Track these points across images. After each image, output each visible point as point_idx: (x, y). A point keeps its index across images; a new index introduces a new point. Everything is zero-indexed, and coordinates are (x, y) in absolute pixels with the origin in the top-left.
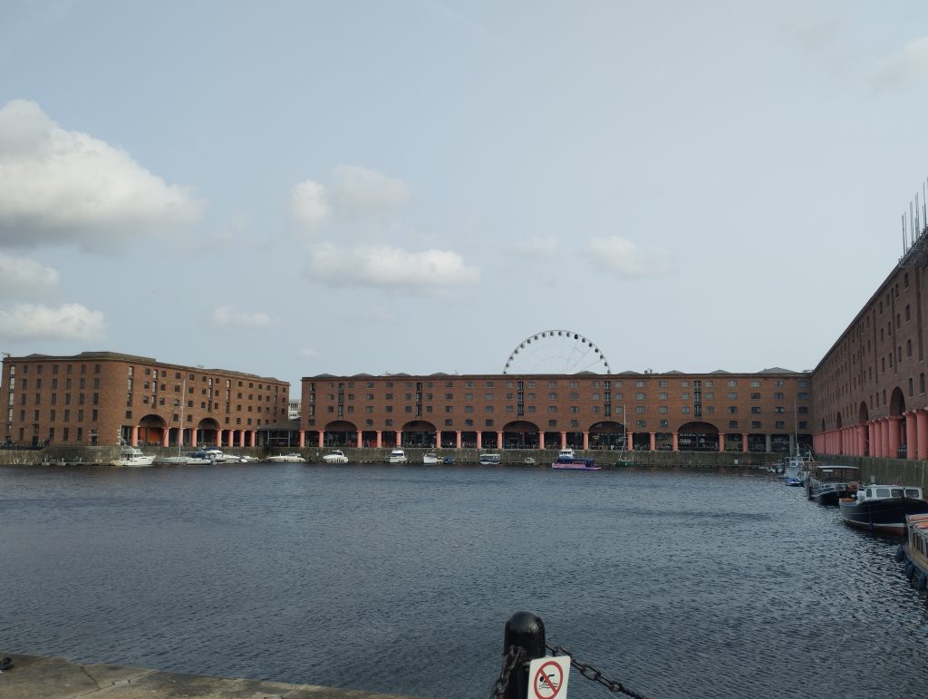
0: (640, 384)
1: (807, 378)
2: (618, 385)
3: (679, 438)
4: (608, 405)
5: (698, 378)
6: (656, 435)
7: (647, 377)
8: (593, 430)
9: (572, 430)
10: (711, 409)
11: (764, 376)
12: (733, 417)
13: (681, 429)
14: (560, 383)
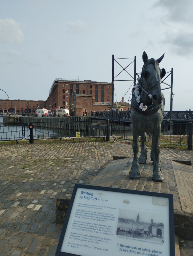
0: (18, 102)
1: (45, 102)
2: (14, 102)
3: (25, 111)
4: (12, 105)
5: (28, 101)
6: (21, 111)
7: (19, 101)
8: (9, 110)
9: (5, 110)
10: (30, 106)
11: (39, 101)
12: (34, 108)
13: (25, 110)
14: (2, 101)
